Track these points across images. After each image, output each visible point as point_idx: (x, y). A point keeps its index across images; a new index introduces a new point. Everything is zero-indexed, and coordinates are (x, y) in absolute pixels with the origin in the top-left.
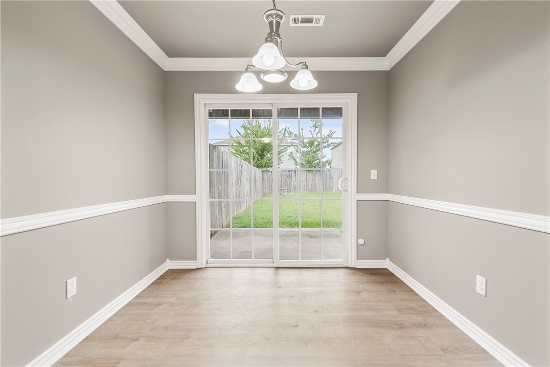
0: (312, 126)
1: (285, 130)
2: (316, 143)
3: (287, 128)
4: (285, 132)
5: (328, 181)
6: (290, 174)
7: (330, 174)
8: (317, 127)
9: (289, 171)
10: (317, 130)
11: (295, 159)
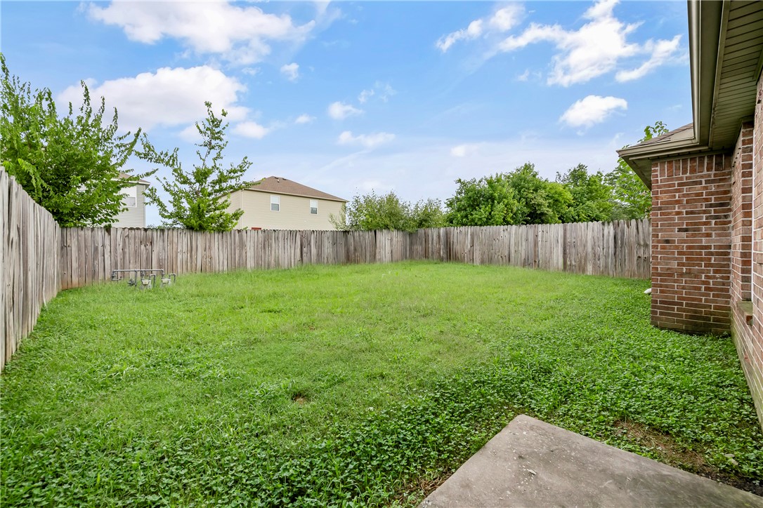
0: (202, 143)
1: (137, 135)
2: (214, 177)
3: (141, 134)
4: (135, 141)
5: (237, 252)
6: (147, 235)
7: (241, 239)
8: (213, 148)
9: (146, 230)
10: (214, 153)
11: (160, 204)
